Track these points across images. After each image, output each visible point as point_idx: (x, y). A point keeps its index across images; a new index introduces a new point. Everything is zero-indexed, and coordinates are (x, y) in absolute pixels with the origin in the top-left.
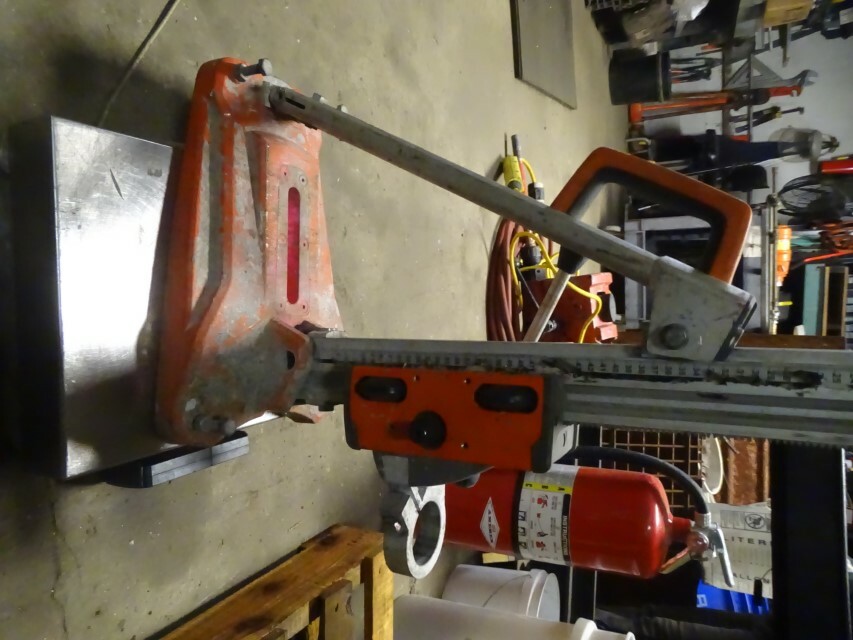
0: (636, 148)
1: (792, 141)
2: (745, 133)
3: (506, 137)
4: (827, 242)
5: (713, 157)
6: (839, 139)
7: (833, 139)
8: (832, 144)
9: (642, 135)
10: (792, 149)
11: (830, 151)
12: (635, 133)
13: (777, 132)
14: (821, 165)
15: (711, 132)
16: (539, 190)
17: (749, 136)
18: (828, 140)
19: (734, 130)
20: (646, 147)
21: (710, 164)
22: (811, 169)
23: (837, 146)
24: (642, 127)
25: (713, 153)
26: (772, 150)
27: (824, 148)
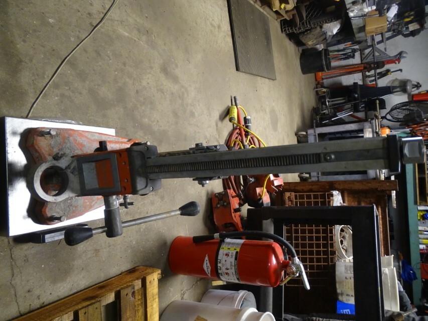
0: (320, 93)
1: (398, 85)
2: (374, 83)
3: (231, 97)
4: (414, 134)
5: (356, 96)
6: (421, 83)
7: (418, 83)
8: (418, 86)
9: (323, 86)
10: (398, 89)
11: (417, 89)
12: (319, 86)
13: (390, 81)
14: (413, 96)
15: (355, 84)
16: (248, 120)
17: (376, 84)
18: (416, 84)
19: (368, 82)
20: (324, 92)
21: (355, 99)
22: (408, 98)
23: (421, 86)
24: (323, 83)
25: (356, 93)
26: (388, 90)
27: (413, 88)
